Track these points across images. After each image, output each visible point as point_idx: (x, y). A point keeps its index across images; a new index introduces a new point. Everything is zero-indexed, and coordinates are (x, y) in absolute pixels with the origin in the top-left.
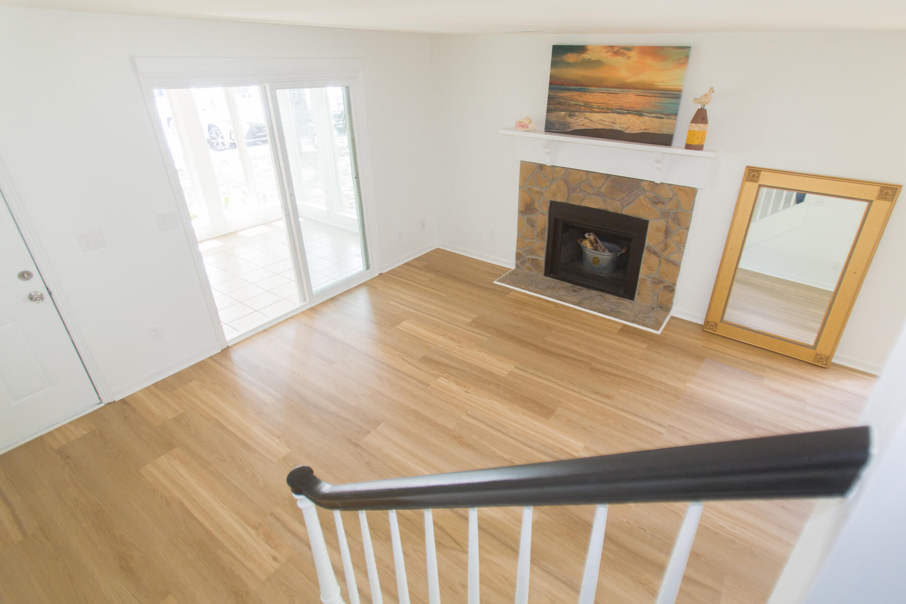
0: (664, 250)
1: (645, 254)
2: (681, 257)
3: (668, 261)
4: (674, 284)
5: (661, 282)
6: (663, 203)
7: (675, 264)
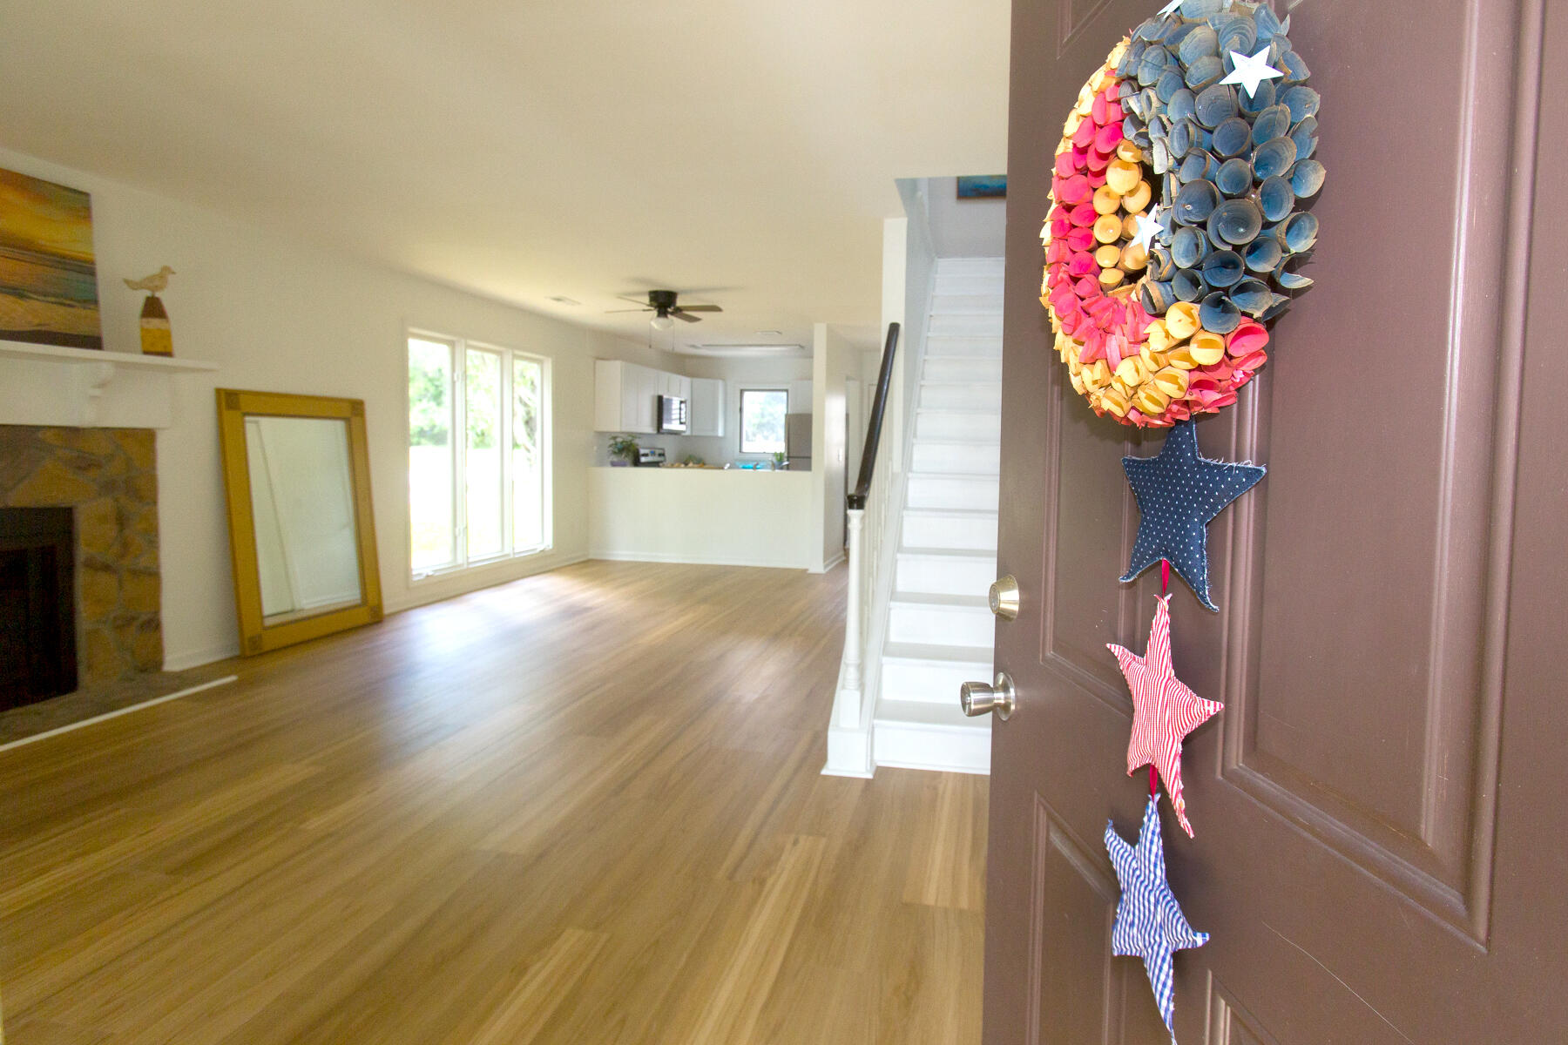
0: (123, 556)
1: (82, 578)
2: (156, 558)
3: (135, 573)
4: (157, 612)
5: (130, 620)
6: (99, 466)
7: (150, 574)
